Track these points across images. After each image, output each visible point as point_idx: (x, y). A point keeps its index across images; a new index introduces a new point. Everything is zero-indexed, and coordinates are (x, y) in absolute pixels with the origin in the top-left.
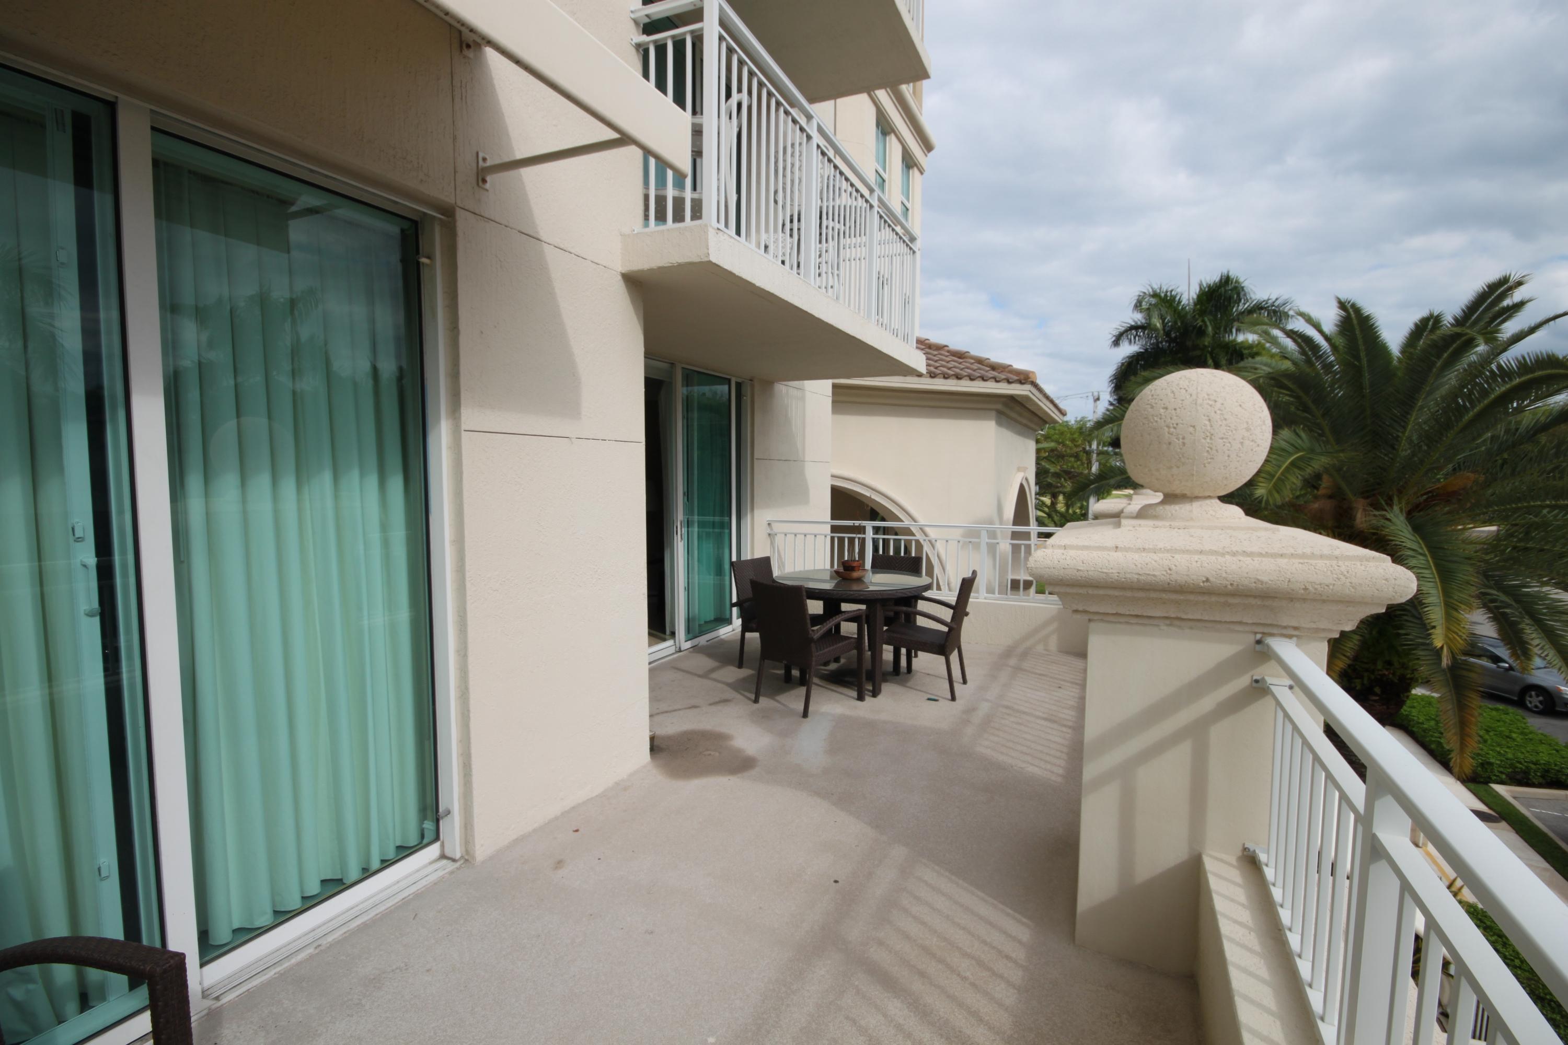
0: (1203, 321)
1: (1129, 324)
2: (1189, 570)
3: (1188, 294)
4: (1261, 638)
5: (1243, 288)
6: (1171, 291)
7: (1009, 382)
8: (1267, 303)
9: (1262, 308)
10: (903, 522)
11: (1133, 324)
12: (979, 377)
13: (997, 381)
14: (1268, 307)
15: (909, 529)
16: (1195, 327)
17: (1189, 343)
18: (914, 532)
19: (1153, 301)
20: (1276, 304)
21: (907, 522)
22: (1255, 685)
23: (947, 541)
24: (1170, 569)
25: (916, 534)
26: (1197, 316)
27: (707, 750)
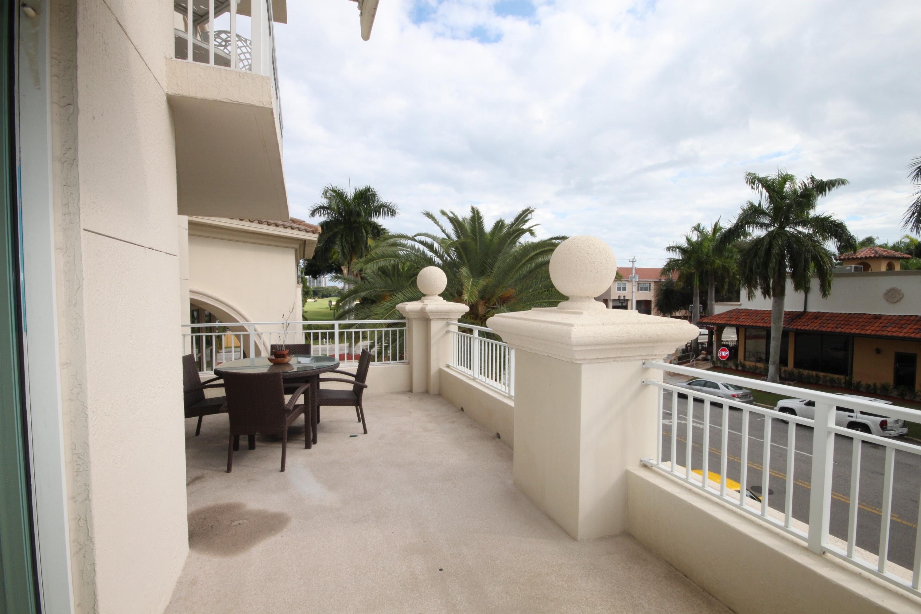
0: (360, 209)
1: (319, 205)
2: (635, 333)
3: (350, 194)
4: (645, 361)
5: (376, 194)
6: (342, 190)
7: (307, 231)
8: (386, 204)
9: (385, 206)
10: (239, 322)
11: (321, 205)
12: (289, 226)
13: (300, 230)
14: (387, 206)
15: (243, 327)
16: (355, 211)
17: (352, 220)
18: (247, 329)
19: (333, 194)
20: (390, 205)
21: (241, 322)
22: (643, 384)
23: (270, 333)
24: (628, 333)
25: (248, 330)
26: (356, 206)
27: (232, 521)
